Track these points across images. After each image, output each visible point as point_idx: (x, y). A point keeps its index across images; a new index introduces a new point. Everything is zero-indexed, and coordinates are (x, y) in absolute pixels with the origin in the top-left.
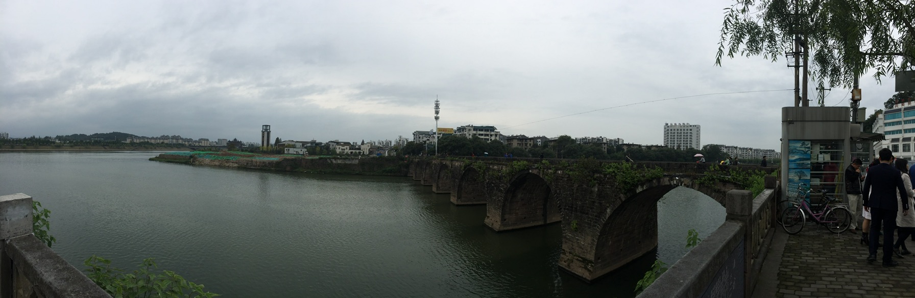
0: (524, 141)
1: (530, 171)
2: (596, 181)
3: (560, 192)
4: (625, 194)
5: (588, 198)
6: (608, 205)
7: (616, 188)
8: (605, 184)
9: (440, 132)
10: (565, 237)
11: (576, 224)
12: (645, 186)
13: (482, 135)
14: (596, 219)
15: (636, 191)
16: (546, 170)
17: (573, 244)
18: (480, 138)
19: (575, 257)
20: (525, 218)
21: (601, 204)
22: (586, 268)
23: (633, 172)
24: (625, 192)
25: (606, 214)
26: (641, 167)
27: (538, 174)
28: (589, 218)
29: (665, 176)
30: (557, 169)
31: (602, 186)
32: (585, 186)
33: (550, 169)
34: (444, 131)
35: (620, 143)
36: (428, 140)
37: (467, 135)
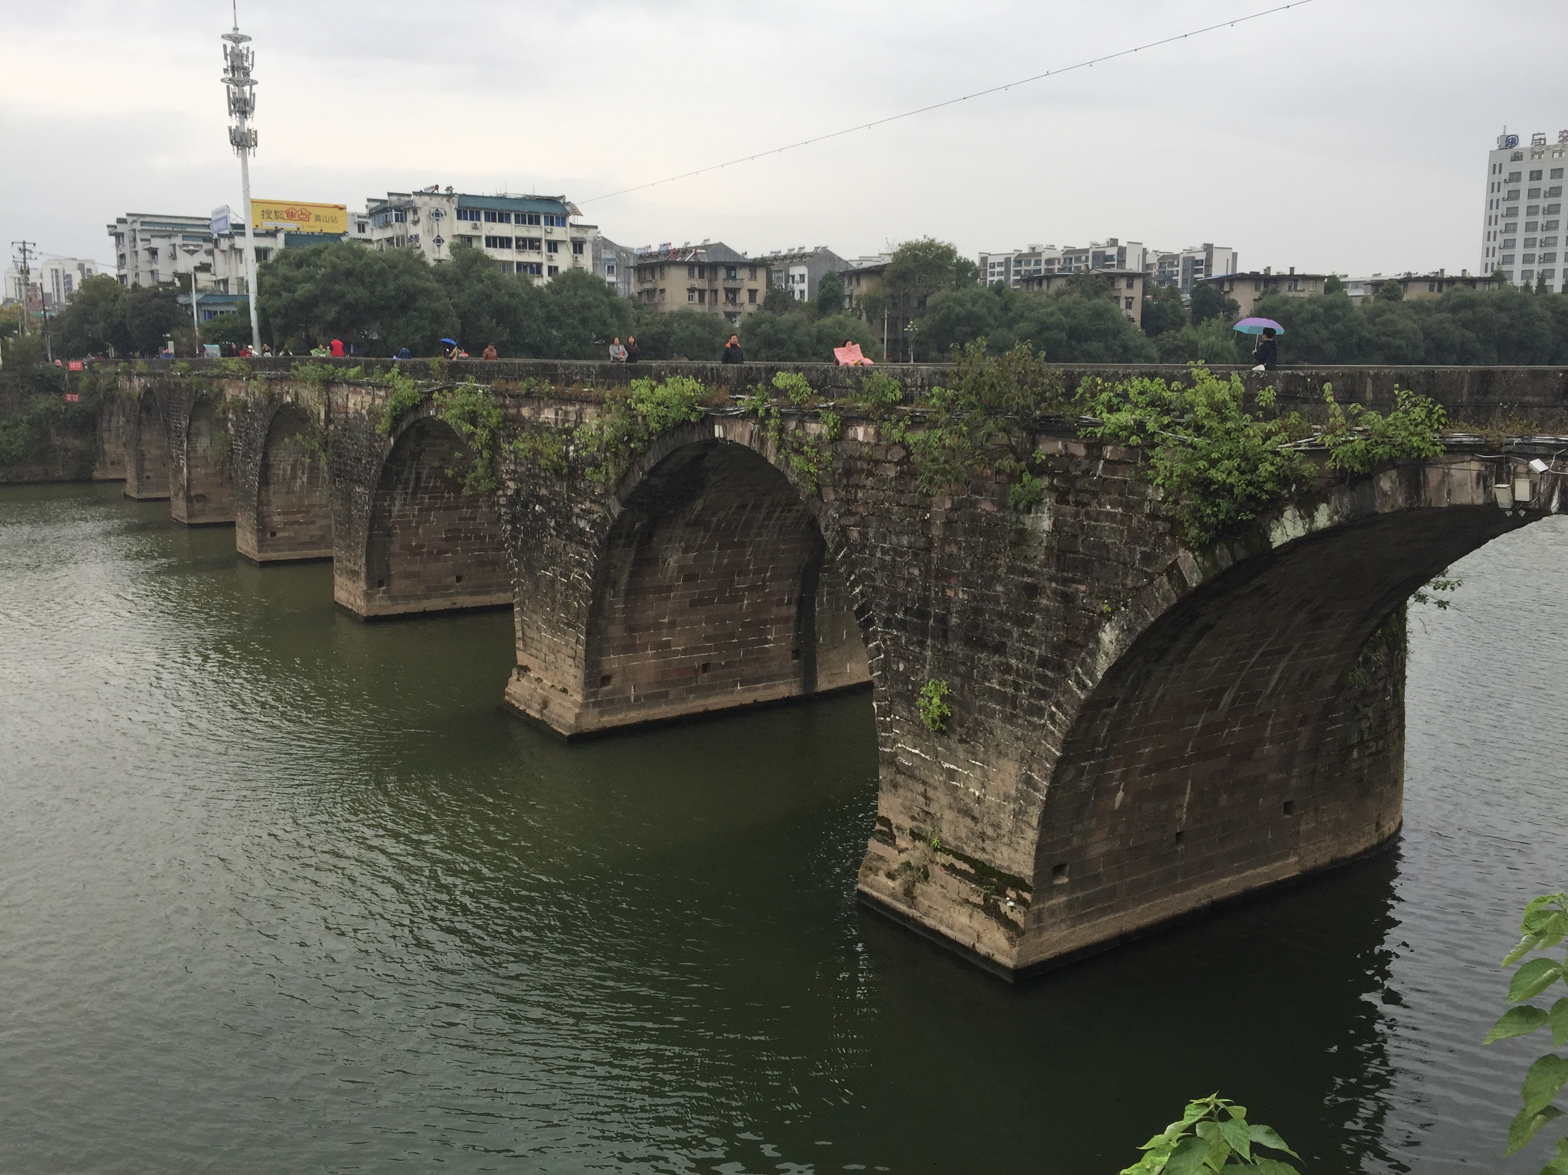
0: (722, 274)
1: (718, 431)
2: (1045, 482)
3: (864, 535)
4: (1204, 548)
5: (1002, 571)
6: (1106, 608)
7: (1153, 516)
8: (1094, 495)
9: (270, 225)
10: (891, 761)
11: (943, 698)
12: (1323, 507)
13: (504, 242)
14: (1043, 679)
15: (1265, 538)
16: (792, 425)
17: (930, 793)
18: (490, 262)
19: (941, 858)
20: (705, 667)
21: (1067, 598)
22: (991, 910)
23: (1256, 429)
24: (1205, 537)
25: (1093, 654)
26: (1305, 401)
27: (755, 446)
28: (1008, 669)
29: (1456, 450)
30: (848, 420)
31: (1077, 503)
32: (986, 506)
33: (816, 417)
34: (291, 215)
35: (1219, 270)
36: (205, 268)
37: (426, 245)
